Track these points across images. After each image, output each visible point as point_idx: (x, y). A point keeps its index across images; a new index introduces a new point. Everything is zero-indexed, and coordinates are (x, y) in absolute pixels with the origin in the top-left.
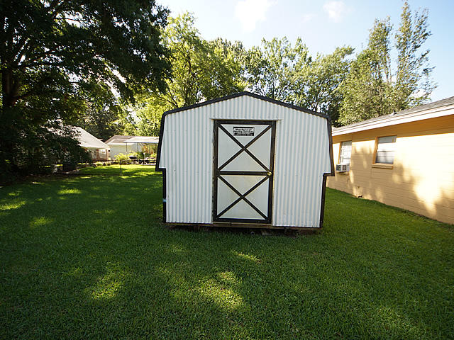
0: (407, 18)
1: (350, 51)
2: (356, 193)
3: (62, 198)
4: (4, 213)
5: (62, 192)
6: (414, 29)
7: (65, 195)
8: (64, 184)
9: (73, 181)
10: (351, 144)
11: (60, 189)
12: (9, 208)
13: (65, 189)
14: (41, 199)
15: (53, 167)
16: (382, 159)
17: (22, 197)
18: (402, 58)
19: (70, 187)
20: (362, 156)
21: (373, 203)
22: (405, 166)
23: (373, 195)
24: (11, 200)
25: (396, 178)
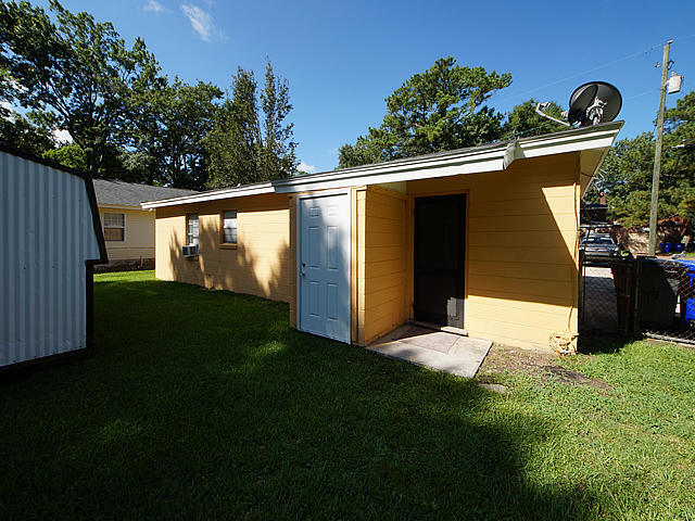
0: (271, 81)
1: (219, 94)
2: (208, 284)
6: (277, 96)
10: (197, 218)
16: (228, 238)
18: (269, 122)
20: (209, 235)
21: (225, 293)
22: (246, 245)
23: (224, 284)
25: (240, 259)
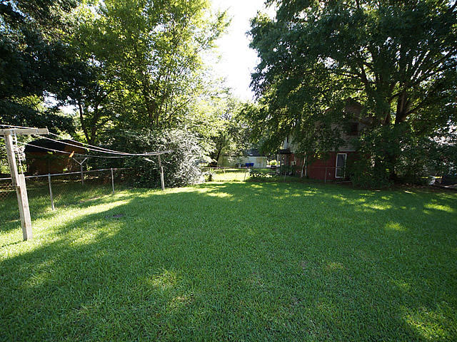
3: (426, 212)
4: (371, 211)
5: (430, 206)
7: (433, 210)
8: (437, 198)
9: (450, 197)
11: (428, 202)
12: (377, 208)
13: (434, 203)
14: (404, 208)
15: (431, 179)
17: (391, 201)
19: (442, 203)
24: (381, 202)
